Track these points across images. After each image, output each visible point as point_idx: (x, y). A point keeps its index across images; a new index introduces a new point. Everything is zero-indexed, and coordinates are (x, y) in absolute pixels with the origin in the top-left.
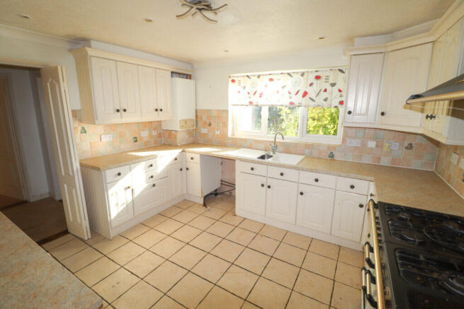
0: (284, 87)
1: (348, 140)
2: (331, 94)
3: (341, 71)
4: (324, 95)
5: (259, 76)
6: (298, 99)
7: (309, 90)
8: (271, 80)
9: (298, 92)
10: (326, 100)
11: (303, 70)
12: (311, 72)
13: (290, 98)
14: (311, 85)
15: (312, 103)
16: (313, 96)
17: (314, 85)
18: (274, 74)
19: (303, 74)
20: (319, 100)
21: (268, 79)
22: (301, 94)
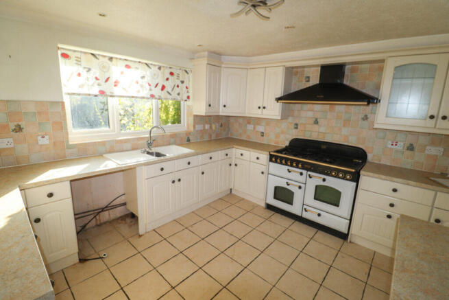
0: (143, 77)
1: (197, 126)
2: (182, 89)
3: (186, 71)
4: (177, 90)
5: (111, 59)
6: (157, 92)
7: (166, 84)
8: (128, 66)
9: (157, 85)
10: (179, 94)
11: (160, 64)
12: (167, 67)
13: (151, 90)
14: (167, 79)
15: (168, 96)
16: (170, 90)
17: (170, 80)
18: (131, 61)
19: (160, 68)
20: (174, 95)
21: (124, 65)
22: (160, 87)
